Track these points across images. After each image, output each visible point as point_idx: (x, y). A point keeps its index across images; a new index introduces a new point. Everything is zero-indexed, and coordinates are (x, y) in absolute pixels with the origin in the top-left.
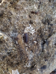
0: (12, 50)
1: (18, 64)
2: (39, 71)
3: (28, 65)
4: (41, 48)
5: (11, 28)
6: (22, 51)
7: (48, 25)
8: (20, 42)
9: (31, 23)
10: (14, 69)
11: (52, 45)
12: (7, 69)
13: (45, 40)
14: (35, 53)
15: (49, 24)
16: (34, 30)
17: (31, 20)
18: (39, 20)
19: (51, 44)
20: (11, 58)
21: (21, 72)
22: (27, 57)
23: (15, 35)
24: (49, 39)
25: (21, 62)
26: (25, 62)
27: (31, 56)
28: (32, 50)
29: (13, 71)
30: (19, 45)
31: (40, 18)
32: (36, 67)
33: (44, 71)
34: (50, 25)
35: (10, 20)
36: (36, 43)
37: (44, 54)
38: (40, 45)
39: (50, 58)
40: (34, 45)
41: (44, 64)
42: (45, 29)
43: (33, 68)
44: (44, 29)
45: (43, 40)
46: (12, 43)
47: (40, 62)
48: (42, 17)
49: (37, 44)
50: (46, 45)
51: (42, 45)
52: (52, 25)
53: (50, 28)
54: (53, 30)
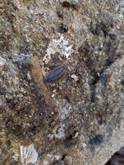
0: (17, 94)
1: (33, 129)
2: (85, 150)
3: (57, 133)
4: (89, 92)
5: (16, 42)
6: (43, 96)
7: (105, 36)
8: (36, 75)
9: (63, 30)
10: (26, 145)
11: (115, 86)
12: (9, 143)
13: (99, 74)
14: (75, 104)
15: (106, 34)
16: (70, 47)
17: (62, 24)
18: (83, 24)
19: (114, 83)
20: (16, 115)
21: (41, 151)
22: (56, 113)
23: (26, 58)
24: (109, 69)
25: (41, 125)
26: (50, 125)
27: (64, 111)
28: (67, 98)
29: (22, 147)
30: (35, 83)
31: (84, 19)
32: (77, 137)
33: (97, 149)
34: (108, 37)
35: (12, 22)
36: (76, 80)
38: (87, 86)
39: (111, 117)
40: (72, 85)
41: (97, 133)
42: (96, 47)
43: (70, 140)
44: (93, 47)
45: (93, 72)
46: (17, 76)
47: (87, 126)
48: (90, 17)
49: (78, 82)
50: (99, 85)
51: (90, 85)
52: (113, 37)
53: (109, 45)
54: (116, 49)
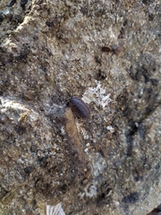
0: (49, 151)
1: (63, 188)
2: (118, 209)
3: (89, 191)
4: (125, 145)
5: (48, 91)
6: (77, 152)
7: (146, 82)
8: (71, 129)
9: (100, 76)
10: (53, 204)
11: (155, 138)
12: (34, 202)
13: (137, 124)
14: (109, 159)
15: (147, 80)
16: (107, 97)
17: (100, 71)
18: (122, 69)
19: (154, 136)
20: (46, 173)
21: (69, 211)
22: (89, 170)
23: (59, 110)
24: (148, 119)
25: (72, 182)
26: (82, 183)
27: (98, 166)
28: (101, 152)
29: (48, 207)
30: (69, 139)
31: (123, 64)
32: (110, 196)
33: (131, 208)
34: (149, 83)
35: (45, 70)
36: (112, 132)
37: (132, 160)
38: (123, 137)
39: (148, 173)
40: (107, 137)
41: (133, 190)
42: (136, 94)
43: (102, 198)
44: (133, 94)
45: (131, 122)
46: (50, 131)
47: (121, 183)
48: (130, 60)
49: (114, 134)
50: (138, 137)
51: (127, 136)
52: (154, 82)
53: (150, 91)
54: (157, 95)
